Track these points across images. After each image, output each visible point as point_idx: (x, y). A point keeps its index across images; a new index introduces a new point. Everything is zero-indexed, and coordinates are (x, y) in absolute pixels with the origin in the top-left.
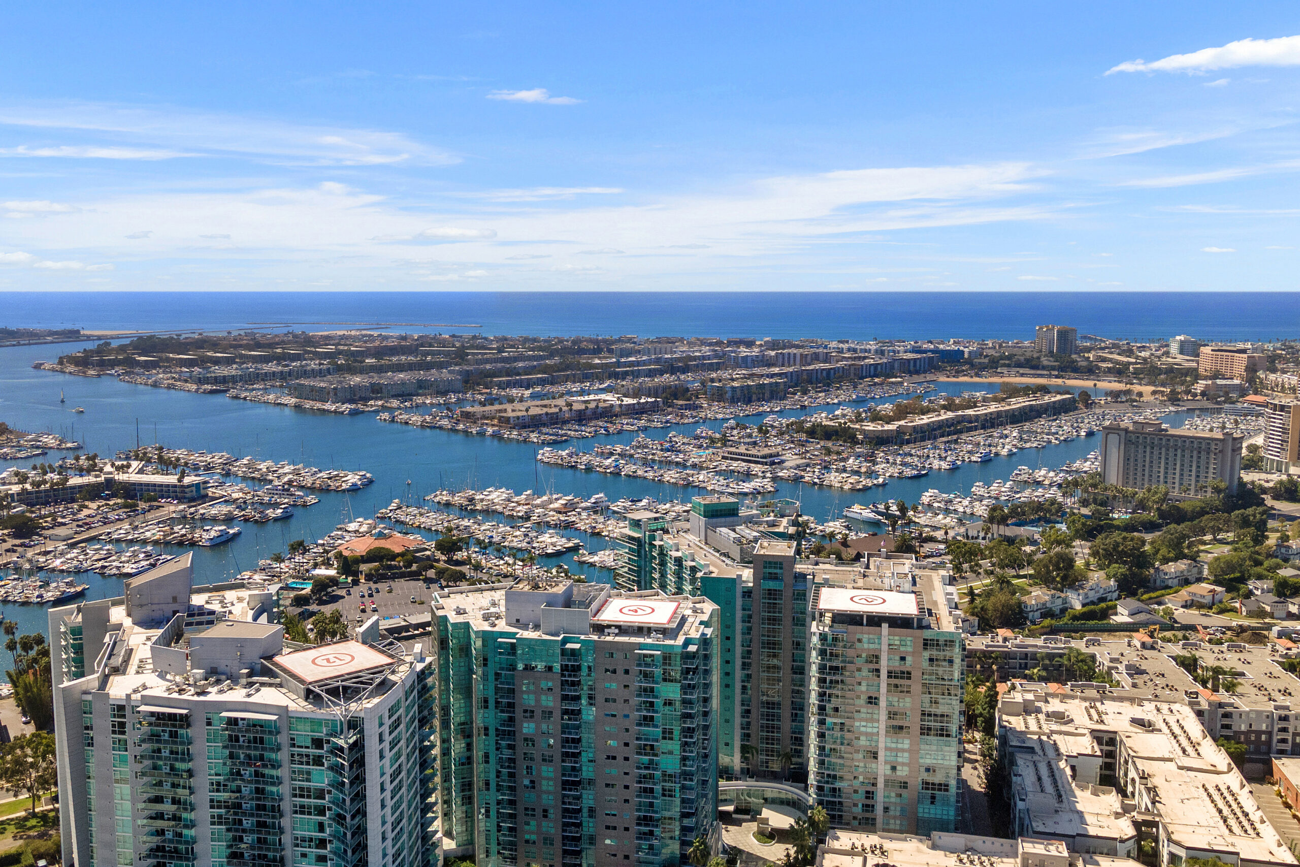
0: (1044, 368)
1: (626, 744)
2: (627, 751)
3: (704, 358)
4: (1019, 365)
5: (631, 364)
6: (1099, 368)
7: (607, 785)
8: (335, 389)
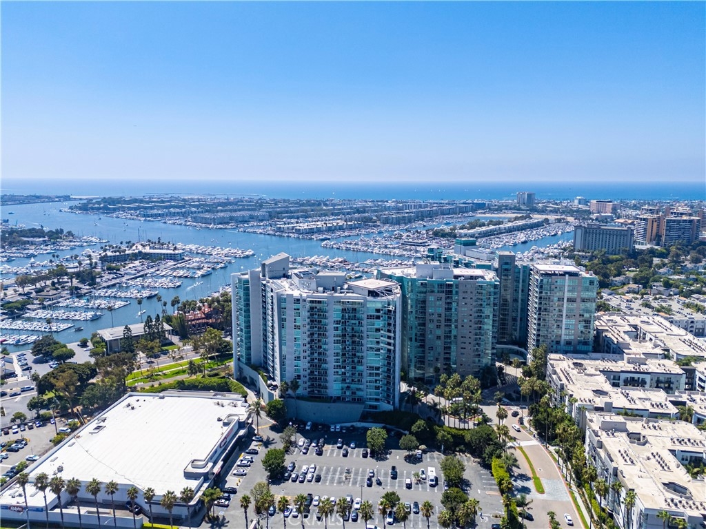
0: (522, 210)
1: (471, 321)
2: (471, 324)
3: (371, 207)
4: (511, 209)
5: (340, 209)
6: (547, 210)
7: (462, 337)
8: (214, 218)
